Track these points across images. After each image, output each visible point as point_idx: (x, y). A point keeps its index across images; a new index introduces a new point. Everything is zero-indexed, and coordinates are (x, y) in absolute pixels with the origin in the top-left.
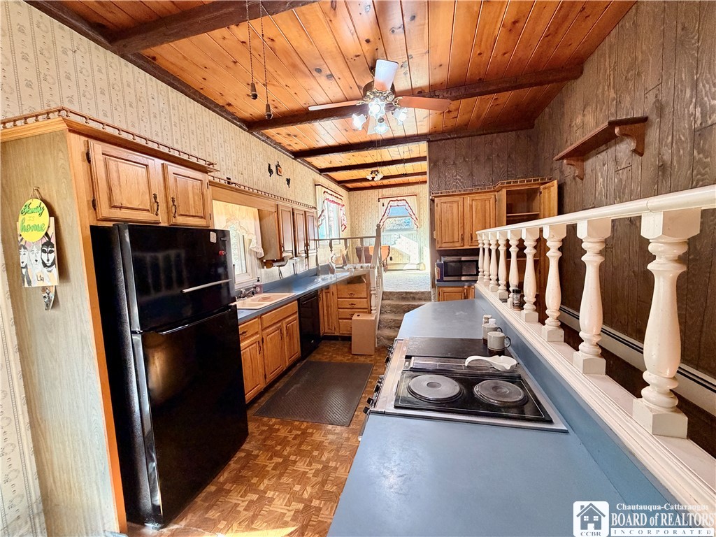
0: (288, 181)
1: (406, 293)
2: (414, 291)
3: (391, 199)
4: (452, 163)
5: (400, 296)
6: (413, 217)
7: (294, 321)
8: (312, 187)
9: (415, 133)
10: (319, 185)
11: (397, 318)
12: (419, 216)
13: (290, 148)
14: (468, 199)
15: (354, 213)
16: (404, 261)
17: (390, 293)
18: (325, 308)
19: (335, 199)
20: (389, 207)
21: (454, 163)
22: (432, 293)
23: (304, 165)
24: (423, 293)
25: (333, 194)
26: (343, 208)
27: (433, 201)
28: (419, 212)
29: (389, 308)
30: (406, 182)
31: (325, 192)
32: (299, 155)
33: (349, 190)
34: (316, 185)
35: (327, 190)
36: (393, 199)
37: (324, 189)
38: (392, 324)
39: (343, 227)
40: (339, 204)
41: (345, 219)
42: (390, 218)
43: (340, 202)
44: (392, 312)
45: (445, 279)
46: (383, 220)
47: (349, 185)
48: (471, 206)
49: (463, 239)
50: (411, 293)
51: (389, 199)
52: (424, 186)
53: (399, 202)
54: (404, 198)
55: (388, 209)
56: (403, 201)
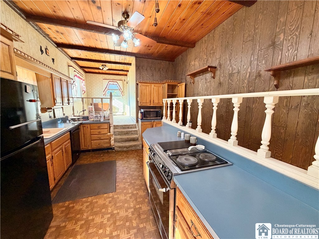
0: (53, 60)
1: (125, 125)
2: (128, 124)
3: (110, 80)
5: (122, 127)
6: (121, 90)
7: (68, 144)
8: (66, 67)
9: (131, 52)
10: (72, 66)
11: (122, 137)
12: (123, 90)
13: (55, 40)
14: (153, 85)
15: (89, 85)
16: (116, 111)
17: (117, 126)
18: (83, 135)
19: (80, 76)
20: (109, 84)
21: (146, 69)
22: (137, 125)
23: (63, 53)
24: (132, 125)
25: (79, 73)
26: (84, 82)
27: (137, 84)
28: (123, 88)
29: (117, 133)
30: (117, 73)
31: (74, 71)
32: (60, 45)
33: (86, 72)
34: (69, 66)
35: (76, 70)
36: (111, 81)
37: (74, 69)
38: (120, 140)
39: (84, 92)
41: (85, 87)
43: (82, 78)
44: (119, 134)
45: (144, 118)
46: (105, 91)
47: (86, 70)
49: (150, 102)
50: (127, 125)
51: (108, 81)
52: (126, 77)
53: (114, 82)
54: (116, 81)
55: (108, 85)
56: (116, 82)
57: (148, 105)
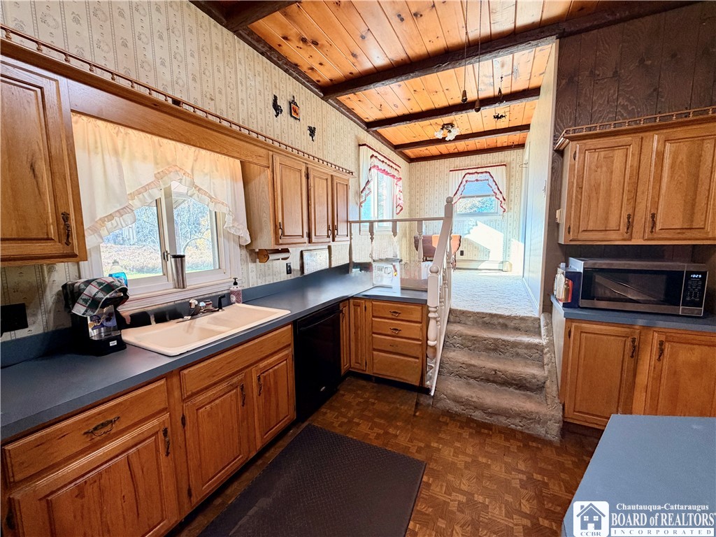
0: (312, 131)
1: (492, 316)
2: (507, 313)
3: (467, 171)
4: (610, 74)
5: (480, 321)
6: (499, 196)
7: (284, 361)
8: (353, 145)
10: (365, 145)
12: (508, 196)
14: (655, 141)
15: (415, 191)
16: (481, 257)
17: (463, 313)
18: (353, 330)
19: (388, 169)
20: (464, 183)
21: (615, 73)
22: (542, 323)
24: (523, 319)
25: (386, 160)
26: (400, 183)
28: (508, 189)
29: (459, 340)
31: (372, 156)
33: (411, 160)
34: (360, 145)
35: (376, 154)
36: (471, 171)
37: (372, 152)
38: (464, 371)
39: (399, 208)
40: (393, 176)
41: (402, 198)
42: (464, 197)
43: (395, 173)
44: (463, 346)
45: (582, 303)
47: (410, 152)
48: (660, 155)
49: (630, 225)
50: (501, 316)
51: (464, 172)
52: (519, 151)
53: (480, 175)
54: (487, 169)
55: (462, 186)
56: (485, 174)
57: (616, 239)
